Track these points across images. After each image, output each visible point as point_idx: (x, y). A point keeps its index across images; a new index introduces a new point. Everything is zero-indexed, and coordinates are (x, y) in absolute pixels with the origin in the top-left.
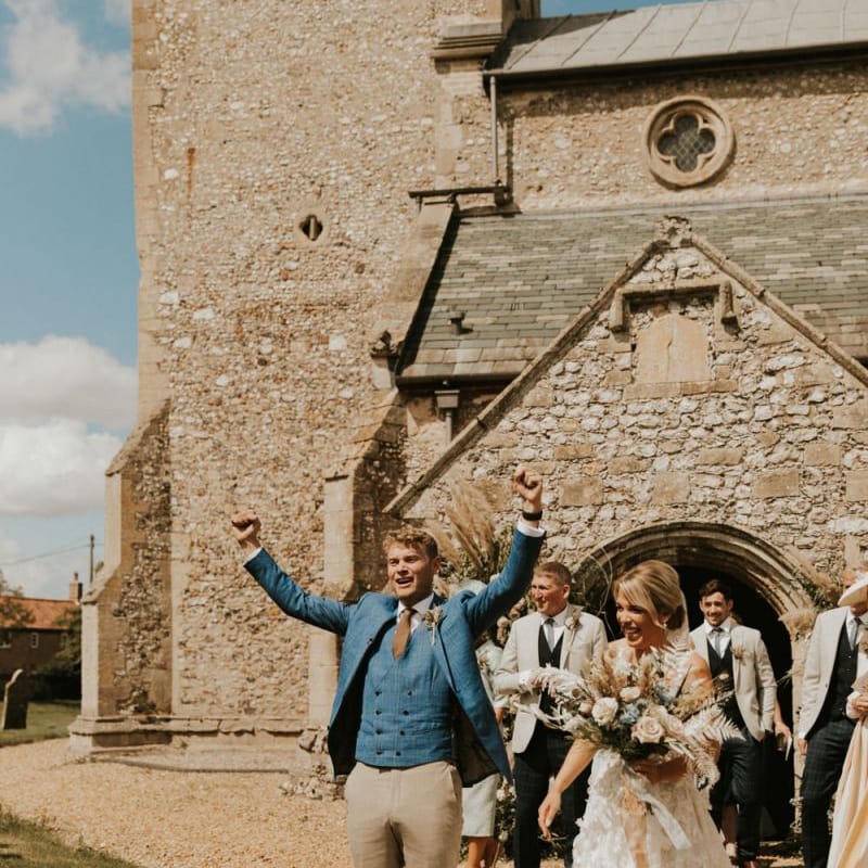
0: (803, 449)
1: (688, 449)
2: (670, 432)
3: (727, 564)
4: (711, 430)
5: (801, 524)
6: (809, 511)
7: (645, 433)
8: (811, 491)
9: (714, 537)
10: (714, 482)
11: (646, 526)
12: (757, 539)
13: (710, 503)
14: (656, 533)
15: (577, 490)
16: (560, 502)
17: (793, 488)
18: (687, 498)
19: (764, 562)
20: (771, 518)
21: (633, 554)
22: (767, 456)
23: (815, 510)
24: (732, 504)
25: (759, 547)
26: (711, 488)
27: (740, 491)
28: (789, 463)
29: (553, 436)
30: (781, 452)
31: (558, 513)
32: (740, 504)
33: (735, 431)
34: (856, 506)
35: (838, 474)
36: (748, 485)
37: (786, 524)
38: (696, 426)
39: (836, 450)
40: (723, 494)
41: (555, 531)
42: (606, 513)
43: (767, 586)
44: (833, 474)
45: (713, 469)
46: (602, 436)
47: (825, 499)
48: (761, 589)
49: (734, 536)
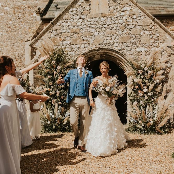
0: (131, 30)
1: (103, 30)
2: (99, 26)
3: (112, 59)
4: (109, 25)
5: (130, 49)
6: (132, 46)
7: (92, 26)
8: (133, 41)
9: (109, 52)
10: (109, 38)
11: (92, 49)
12: (119, 52)
13: (108, 44)
14: (95, 51)
15: (76, 40)
16: (72, 43)
17: (128, 40)
18: (103, 42)
19: (121, 58)
20: (123, 47)
21: (89, 56)
22: (122, 32)
23: (133, 46)
24: (113, 44)
25: (119, 54)
26: (108, 40)
27: (115, 41)
28: (127, 34)
29: (70, 27)
30: (125, 31)
31: (71, 46)
32: (115, 44)
33: (114, 26)
34: (143, 45)
35: (139, 36)
36: (117, 39)
37: (126, 49)
38: (105, 25)
39: (139, 31)
40: (111, 41)
41: (70, 50)
42: (83, 46)
43: (122, 64)
44: (138, 37)
45: (109, 35)
46: (82, 27)
47: (136, 43)
48: (120, 65)
49: (114, 52)
